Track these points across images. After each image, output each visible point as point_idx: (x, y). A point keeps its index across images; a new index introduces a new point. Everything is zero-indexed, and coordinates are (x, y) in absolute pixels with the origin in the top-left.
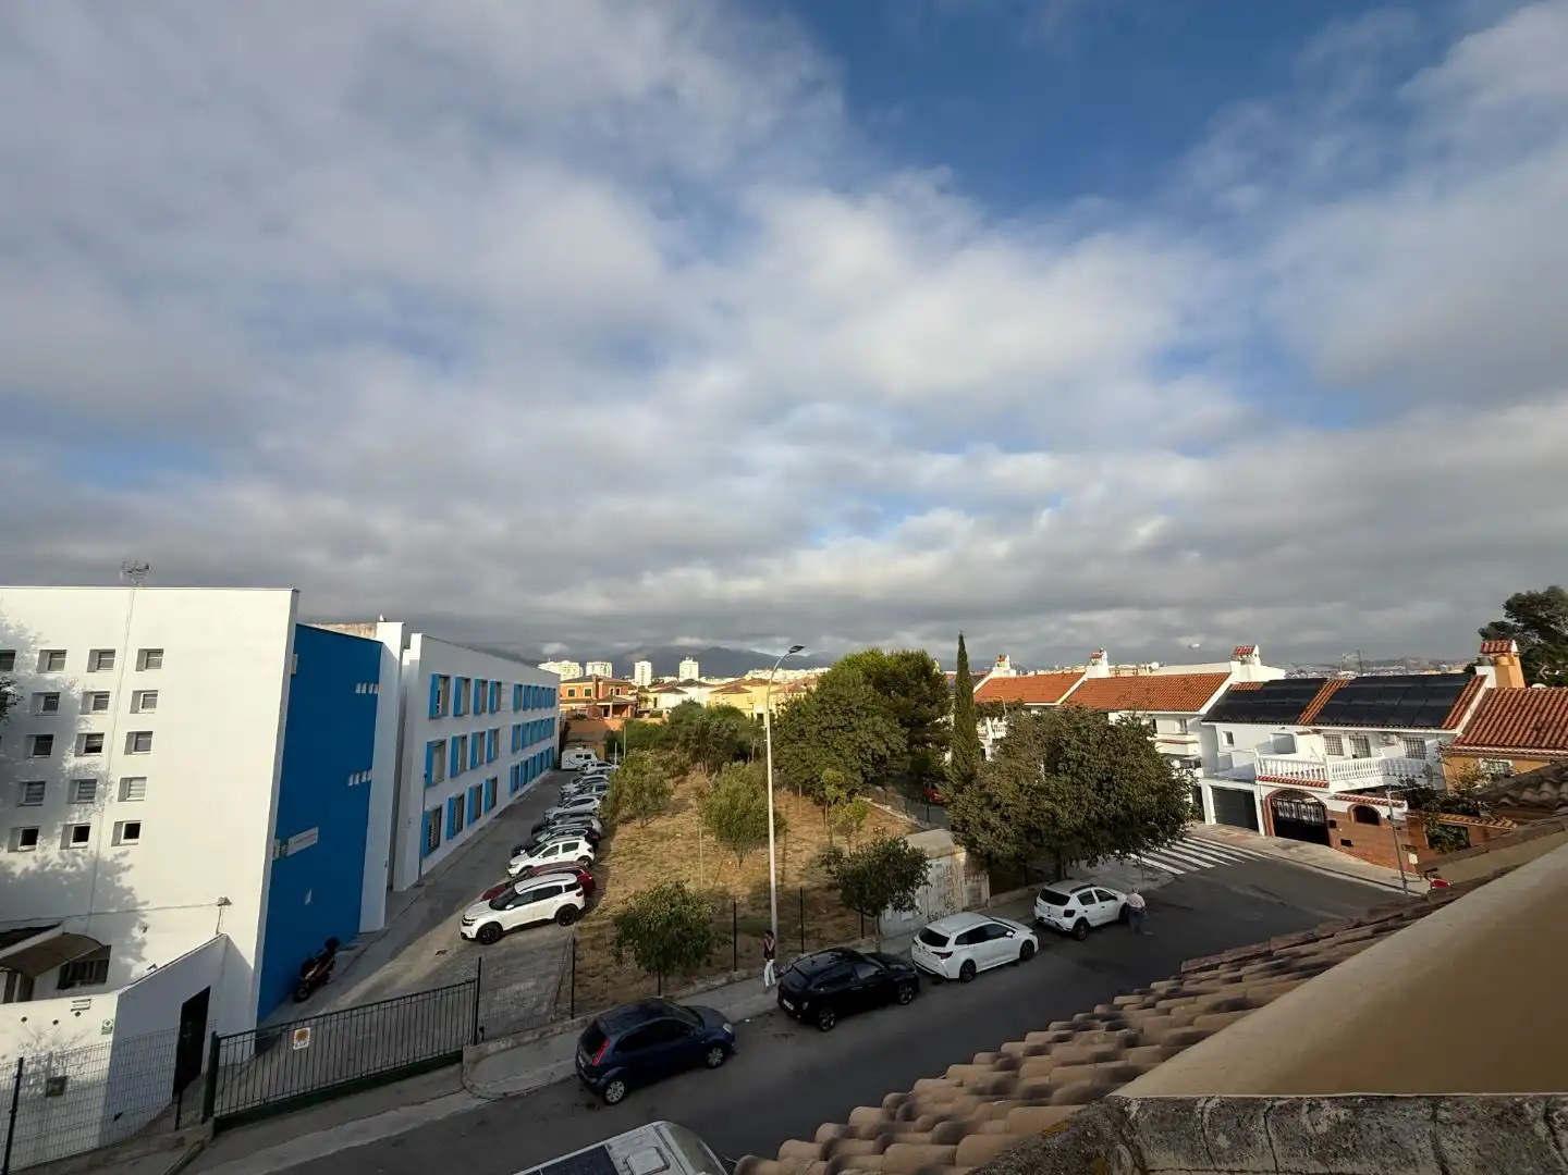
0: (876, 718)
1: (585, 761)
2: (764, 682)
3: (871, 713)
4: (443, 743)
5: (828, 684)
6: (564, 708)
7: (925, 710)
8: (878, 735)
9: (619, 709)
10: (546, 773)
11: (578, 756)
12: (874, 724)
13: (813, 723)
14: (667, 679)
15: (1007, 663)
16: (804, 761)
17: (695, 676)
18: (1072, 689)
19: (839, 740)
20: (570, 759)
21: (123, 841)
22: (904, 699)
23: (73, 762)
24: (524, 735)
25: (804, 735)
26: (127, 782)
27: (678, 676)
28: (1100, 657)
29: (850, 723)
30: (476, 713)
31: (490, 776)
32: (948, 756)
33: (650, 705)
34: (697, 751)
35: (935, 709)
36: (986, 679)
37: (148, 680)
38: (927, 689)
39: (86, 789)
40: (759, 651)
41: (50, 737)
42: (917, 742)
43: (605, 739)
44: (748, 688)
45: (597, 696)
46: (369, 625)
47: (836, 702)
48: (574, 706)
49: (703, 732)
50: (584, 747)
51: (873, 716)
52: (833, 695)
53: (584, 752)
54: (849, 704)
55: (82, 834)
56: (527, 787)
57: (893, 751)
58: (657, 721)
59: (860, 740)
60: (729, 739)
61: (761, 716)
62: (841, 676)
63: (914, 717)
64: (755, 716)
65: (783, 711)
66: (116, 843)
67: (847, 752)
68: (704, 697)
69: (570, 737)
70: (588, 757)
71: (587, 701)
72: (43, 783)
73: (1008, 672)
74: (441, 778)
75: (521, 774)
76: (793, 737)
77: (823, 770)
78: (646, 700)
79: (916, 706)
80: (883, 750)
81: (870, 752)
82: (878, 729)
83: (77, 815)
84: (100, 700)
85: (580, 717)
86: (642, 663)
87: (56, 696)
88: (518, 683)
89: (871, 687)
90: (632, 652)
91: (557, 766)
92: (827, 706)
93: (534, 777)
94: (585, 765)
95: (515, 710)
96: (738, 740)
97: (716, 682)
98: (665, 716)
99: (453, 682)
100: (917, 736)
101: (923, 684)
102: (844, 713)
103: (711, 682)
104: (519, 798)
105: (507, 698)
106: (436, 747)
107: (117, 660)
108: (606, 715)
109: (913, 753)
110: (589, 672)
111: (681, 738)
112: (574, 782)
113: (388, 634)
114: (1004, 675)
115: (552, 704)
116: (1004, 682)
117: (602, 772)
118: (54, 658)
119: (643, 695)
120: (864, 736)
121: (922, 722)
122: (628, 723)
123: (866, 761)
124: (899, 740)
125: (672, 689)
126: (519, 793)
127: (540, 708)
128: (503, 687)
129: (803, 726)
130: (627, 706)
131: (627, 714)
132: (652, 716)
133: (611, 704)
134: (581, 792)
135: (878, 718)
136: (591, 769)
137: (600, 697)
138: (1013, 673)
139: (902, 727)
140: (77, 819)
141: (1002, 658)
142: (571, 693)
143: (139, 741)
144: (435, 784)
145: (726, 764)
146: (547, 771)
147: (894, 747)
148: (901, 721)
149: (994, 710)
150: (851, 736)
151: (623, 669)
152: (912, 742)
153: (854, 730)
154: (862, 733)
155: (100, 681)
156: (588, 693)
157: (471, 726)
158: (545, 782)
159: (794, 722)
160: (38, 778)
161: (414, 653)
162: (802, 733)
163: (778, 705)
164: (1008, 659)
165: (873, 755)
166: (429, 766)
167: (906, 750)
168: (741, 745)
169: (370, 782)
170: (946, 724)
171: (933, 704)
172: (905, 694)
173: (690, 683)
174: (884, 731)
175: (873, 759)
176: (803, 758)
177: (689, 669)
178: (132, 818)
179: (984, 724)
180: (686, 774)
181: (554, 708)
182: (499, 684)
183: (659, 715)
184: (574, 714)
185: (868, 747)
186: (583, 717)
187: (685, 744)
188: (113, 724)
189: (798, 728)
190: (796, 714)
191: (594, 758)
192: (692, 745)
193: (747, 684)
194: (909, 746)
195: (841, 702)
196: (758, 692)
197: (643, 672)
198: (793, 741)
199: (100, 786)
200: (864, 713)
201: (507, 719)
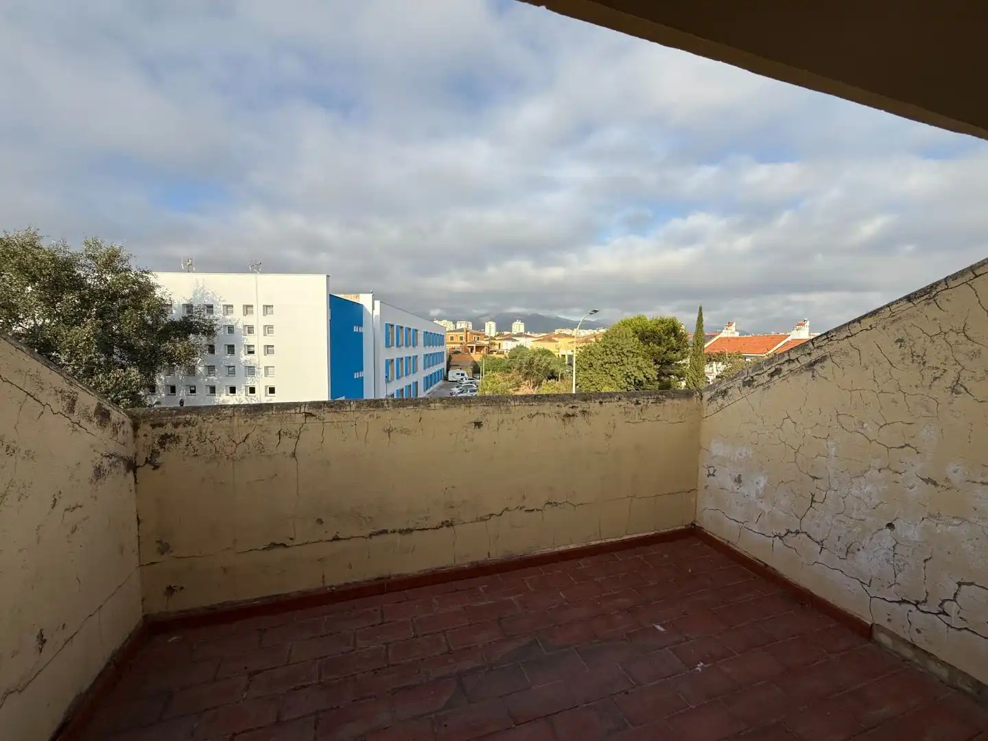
0: (639, 358)
1: (462, 377)
2: (566, 336)
3: (635, 355)
4: (392, 360)
5: (609, 336)
6: (449, 346)
7: (672, 355)
8: (639, 368)
9: (479, 348)
10: (441, 383)
11: (458, 374)
12: (637, 362)
13: (598, 359)
14: (506, 333)
15: (733, 328)
16: (591, 381)
17: (522, 330)
18: (779, 345)
19: (614, 371)
20: (453, 375)
21: (269, 395)
22: (658, 347)
23: (244, 357)
24: (430, 360)
25: (592, 366)
26: (266, 368)
27: (511, 331)
28: (803, 325)
29: (622, 361)
30: (407, 346)
31: (415, 380)
32: (684, 384)
33: (497, 347)
34: (527, 374)
35: (679, 354)
36: (718, 337)
37: (268, 320)
38: (674, 341)
39: (251, 370)
40: (562, 316)
41: (233, 346)
42: (663, 374)
43: (472, 365)
44: (556, 339)
45: (467, 341)
46: (355, 295)
47: (613, 347)
48: (453, 346)
49: (530, 364)
50: (461, 369)
51: (637, 357)
52: (612, 343)
53: (462, 372)
54: (622, 349)
55: (252, 390)
56: (431, 389)
57: (648, 379)
58: (502, 356)
59: (627, 371)
60: (546, 368)
61: (564, 356)
62: (618, 332)
63: (663, 359)
64: (560, 356)
65: (580, 352)
66: (266, 396)
67: (619, 377)
68: (530, 343)
69: (451, 364)
70: (463, 375)
71: (461, 344)
72: (234, 366)
73: (733, 333)
74: (393, 379)
75: (429, 381)
76: (586, 367)
77: (602, 387)
78: (495, 344)
79: (666, 352)
80: (641, 377)
81: (633, 378)
82: (639, 364)
83: (249, 382)
84: (250, 329)
85: (457, 352)
86: (490, 323)
87: (232, 327)
88: (426, 330)
89: (637, 339)
90: (482, 316)
91: (446, 379)
92: (608, 349)
93: (435, 383)
94: (462, 379)
95: (425, 346)
96: (551, 369)
97: (536, 335)
98: (507, 354)
99: (395, 327)
100: (664, 371)
101: (672, 339)
102: (618, 354)
103: (533, 335)
104: (429, 394)
105: (421, 339)
106: (389, 363)
107: (255, 309)
108: (472, 352)
109: (659, 380)
110: (459, 327)
111: (517, 366)
112: (457, 387)
113: (365, 300)
114: (730, 335)
115: (442, 344)
116: (728, 339)
117: (471, 383)
118: (228, 308)
119: (493, 341)
120: (631, 369)
121: (669, 363)
122: (484, 356)
123: (630, 384)
124: (653, 373)
125: (510, 338)
126: (428, 391)
127: (436, 346)
128: (419, 332)
129: (592, 362)
130: (484, 347)
131: (484, 352)
132: (498, 353)
133: (475, 345)
134: (462, 392)
135: (640, 358)
136: (465, 381)
137: (468, 342)
138: (737, 335)
139: (655, 364)
140: (250, 384)
141: (730, 324)
142: (452, 338)
143: (269, 349)
144: (390, 381)
145: (545, 381)
146: (441, 381)
147: (650, 376)
148: (655, 360)
149: (719, 357)
150: (622, 368)
151: (479, 326)
152: (661, 374)
153: (624, 365)
154: (629, 367)
155: (249, 320)
156: (461, 338)
157: (405, 352)
158: (441, 387)
159: (588, 359)
160: (232, 364)
161: (377, 312)
162: (591, 365)
163: (577, 348)
164: (734, 324)
165: (635, 380)
166: (387, 372)
167: (656, 378)
168: (552, 372)
169: (362, 377)
170: (685, 364)
171: (677, 351)
172: (659, 344)
173: (520, 335)
174: (643, 366)
175: (635, 382)
176: (591, 380)
177: (518, 327)
178: (272, 385)
179: (712, 366)
180: (519, 386)
181: (444, 347)
182: (416, 330)
183: (502, 353)
184: (454, 350)
185: (632, 375)
186: (459, 352)
187: (520, 369)
188: (258, 340)
189: (589, 362)
190: (588, 354)
191: (466, 375)
192: (524, 370)
193: (556, 336)
194: (658, 376)
195: (617, 347)
196: (562, 342)
197: (490, 329)
198: (585, 370)
199: (256, 370)
200: (632, 355)
201: (421, 351)
